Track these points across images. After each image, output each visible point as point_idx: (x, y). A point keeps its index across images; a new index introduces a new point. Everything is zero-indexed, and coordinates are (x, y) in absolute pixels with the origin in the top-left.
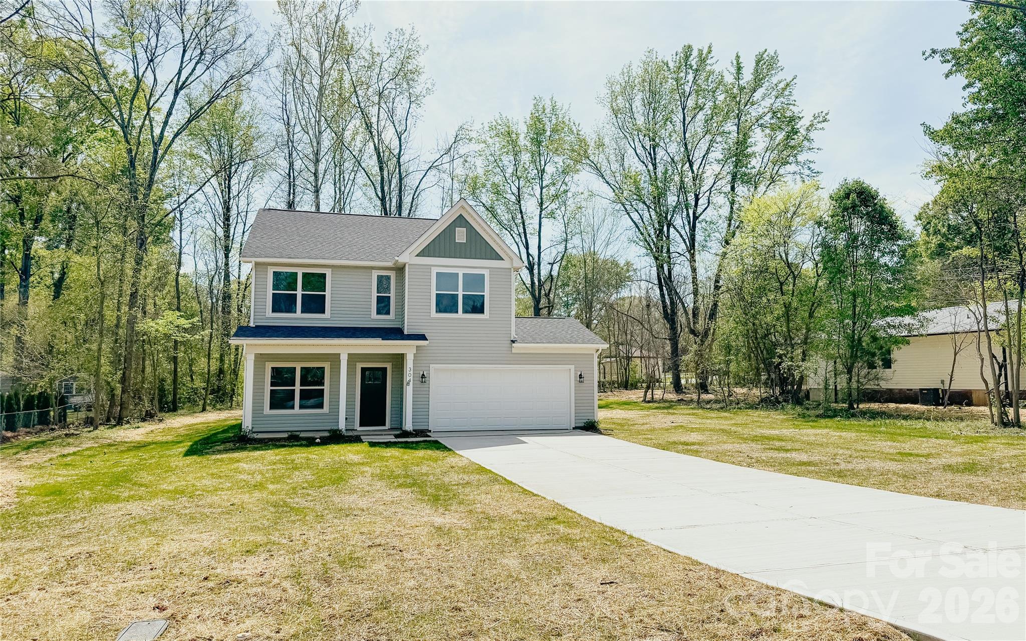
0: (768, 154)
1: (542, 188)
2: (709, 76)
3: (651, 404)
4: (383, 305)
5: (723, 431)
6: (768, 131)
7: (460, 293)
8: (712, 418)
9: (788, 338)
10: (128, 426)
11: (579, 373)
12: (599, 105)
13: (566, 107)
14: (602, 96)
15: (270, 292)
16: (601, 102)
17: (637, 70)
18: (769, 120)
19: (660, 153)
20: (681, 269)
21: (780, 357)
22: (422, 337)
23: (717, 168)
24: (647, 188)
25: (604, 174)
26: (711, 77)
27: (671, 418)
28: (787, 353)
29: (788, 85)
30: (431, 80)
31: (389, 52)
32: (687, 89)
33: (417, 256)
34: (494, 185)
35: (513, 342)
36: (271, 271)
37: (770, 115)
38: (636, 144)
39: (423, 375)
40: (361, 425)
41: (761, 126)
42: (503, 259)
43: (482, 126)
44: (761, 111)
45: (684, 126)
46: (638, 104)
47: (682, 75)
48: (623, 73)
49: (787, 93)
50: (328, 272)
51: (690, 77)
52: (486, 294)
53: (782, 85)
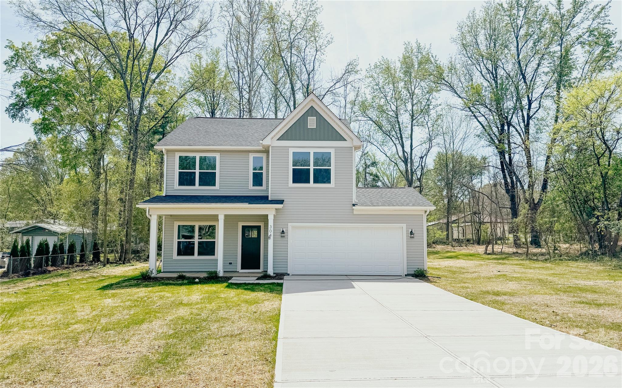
0: (587, 66)
1: (413, 105)
2: (538, 10)
3: (490, 256)
4: (258, 179)
5: (540, 280)
6: (587, 48)
7: (312, 168)
8: (535, 268)
9: (606, 203)
10: (129, 264)
11: (410, 231)
12: (453, 43)
13: (428, 46)
14: (454, 37)
15: (177, 171)
16: (454, 41)
17: (480, 15)
18: (587, 38)
19: (501, 72)
20: (519, 158)
21: (597, 218)
22: (281, 202)
23: (545, 78)
24: (487, 95)
25: (456, 90)
26: (539, 10)
27: (500, 267)
28: (604, 215)
29: (603, 8)
30: (330, 35)
31: (296, 14)
32: (519, 22)
33: (278, 140)
34: (381, 106)
35: (354, 205)
36: (178, 155)
37: (588, 34)
38: (482, 67)
39: (283, 231)
40: (242, 268)
41: (581, 43)
42: (345, 140)
43: (369, 66)
44: (580, 32)
45: (518, 50)
46: (481, 38)
47: (515, 12)
48: (469, 17)
49: (602, 15)
50: (218, 156)
51: (522, 13)
52: (332, 168)
53: (598, 10)
